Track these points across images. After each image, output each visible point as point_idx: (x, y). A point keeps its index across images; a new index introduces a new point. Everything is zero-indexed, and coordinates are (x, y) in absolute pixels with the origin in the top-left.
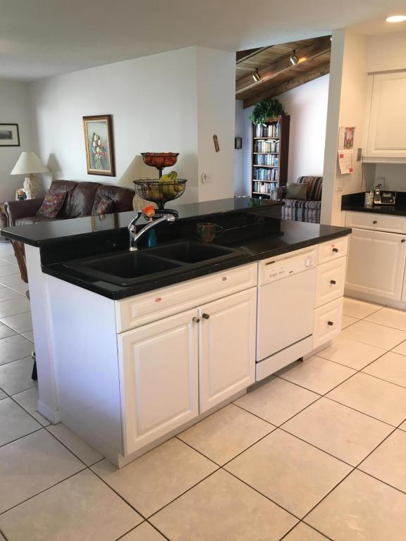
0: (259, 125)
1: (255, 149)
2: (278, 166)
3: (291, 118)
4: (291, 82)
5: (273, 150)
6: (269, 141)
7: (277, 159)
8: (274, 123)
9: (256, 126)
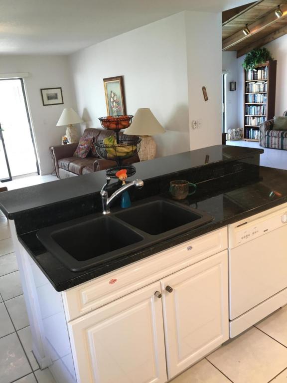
0: (250, 71)
1: (247, 90)
2: (266, 103)
3: (277, 62)
4: (277, 32)
5: (262, 90)
6: (258, 83)
7: (265, 97)
8: (263, 68)
9: (248, 71)
